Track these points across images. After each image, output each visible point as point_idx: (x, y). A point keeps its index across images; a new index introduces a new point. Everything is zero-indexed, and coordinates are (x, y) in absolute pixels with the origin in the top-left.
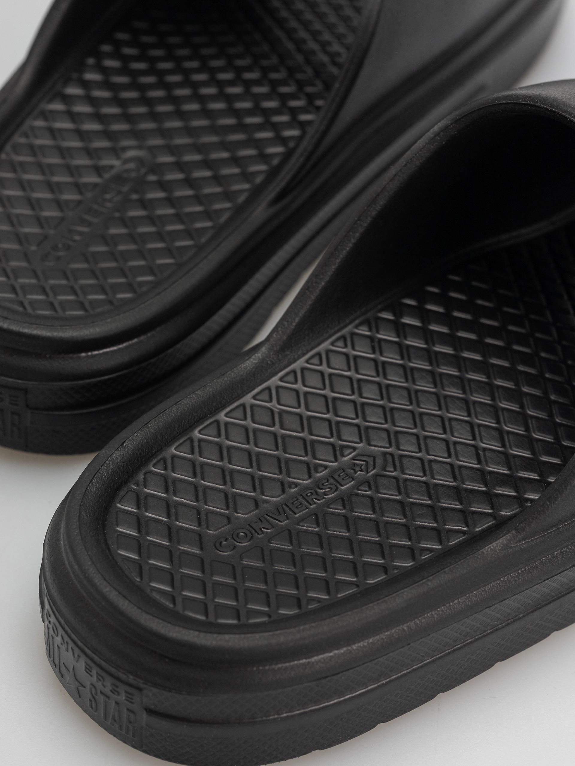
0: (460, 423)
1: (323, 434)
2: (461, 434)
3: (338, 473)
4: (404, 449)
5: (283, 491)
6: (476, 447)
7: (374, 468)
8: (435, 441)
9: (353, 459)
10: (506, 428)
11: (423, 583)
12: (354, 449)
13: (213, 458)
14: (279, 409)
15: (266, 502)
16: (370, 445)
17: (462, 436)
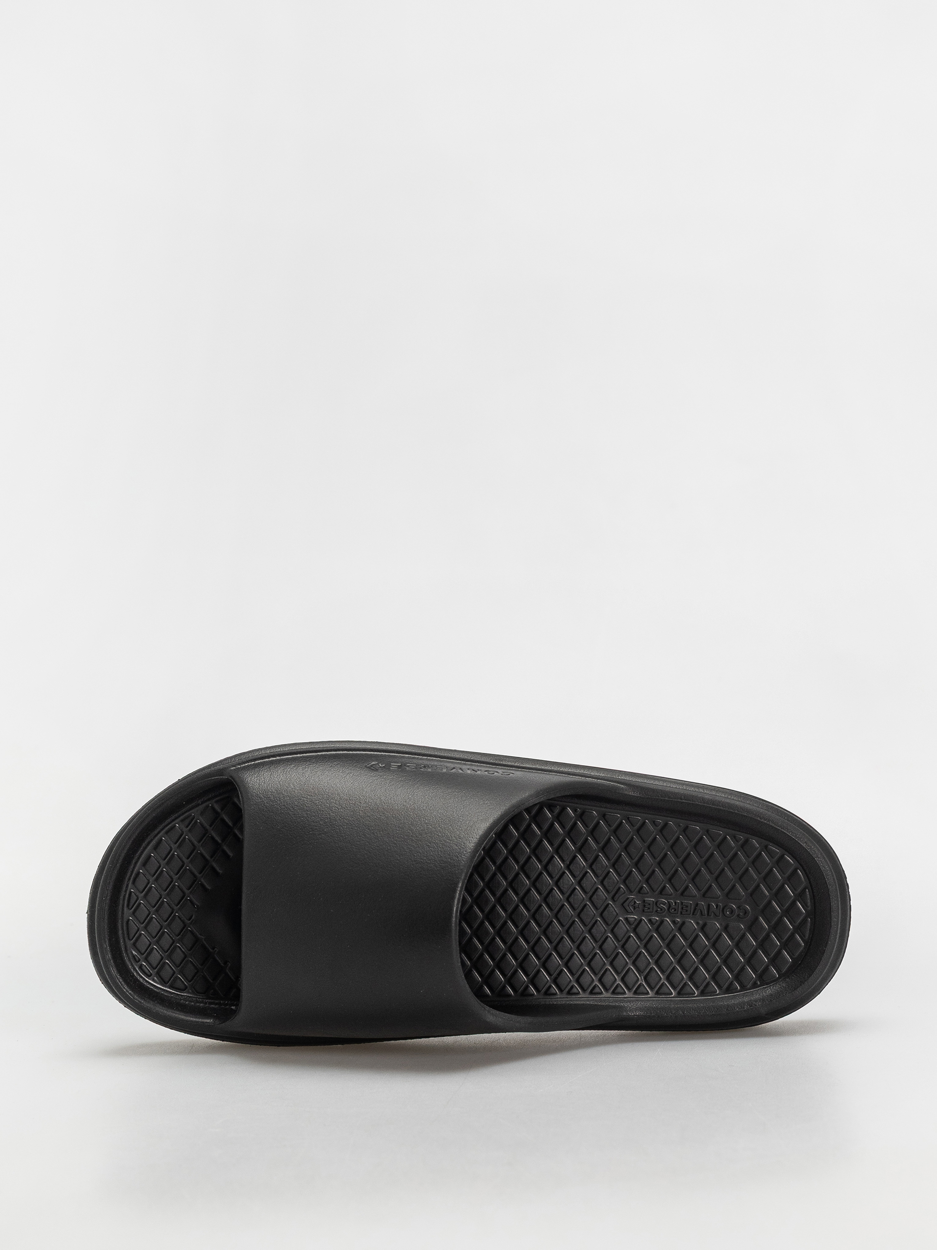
0: (562, 888)
1: (633, 941)
2: (568, 881)
3: (648, 910)
4: (604, 896)
5: (683, 923)
6: (568, 867)
7: (628, 898)
8: (585, 888)
9: (632, 913)
10: (540, 867)
11: (686, 800)
12: (626, 919)
13: (701, 972)
14: (640, 976)
15: (697, 923)
16: (617, 914)
17: (569, 879)
